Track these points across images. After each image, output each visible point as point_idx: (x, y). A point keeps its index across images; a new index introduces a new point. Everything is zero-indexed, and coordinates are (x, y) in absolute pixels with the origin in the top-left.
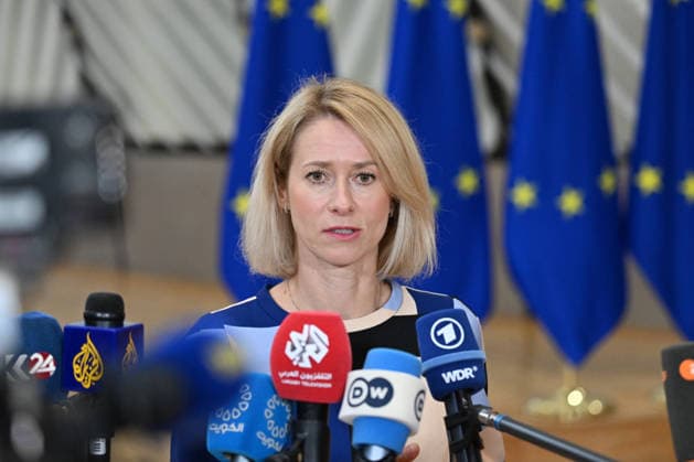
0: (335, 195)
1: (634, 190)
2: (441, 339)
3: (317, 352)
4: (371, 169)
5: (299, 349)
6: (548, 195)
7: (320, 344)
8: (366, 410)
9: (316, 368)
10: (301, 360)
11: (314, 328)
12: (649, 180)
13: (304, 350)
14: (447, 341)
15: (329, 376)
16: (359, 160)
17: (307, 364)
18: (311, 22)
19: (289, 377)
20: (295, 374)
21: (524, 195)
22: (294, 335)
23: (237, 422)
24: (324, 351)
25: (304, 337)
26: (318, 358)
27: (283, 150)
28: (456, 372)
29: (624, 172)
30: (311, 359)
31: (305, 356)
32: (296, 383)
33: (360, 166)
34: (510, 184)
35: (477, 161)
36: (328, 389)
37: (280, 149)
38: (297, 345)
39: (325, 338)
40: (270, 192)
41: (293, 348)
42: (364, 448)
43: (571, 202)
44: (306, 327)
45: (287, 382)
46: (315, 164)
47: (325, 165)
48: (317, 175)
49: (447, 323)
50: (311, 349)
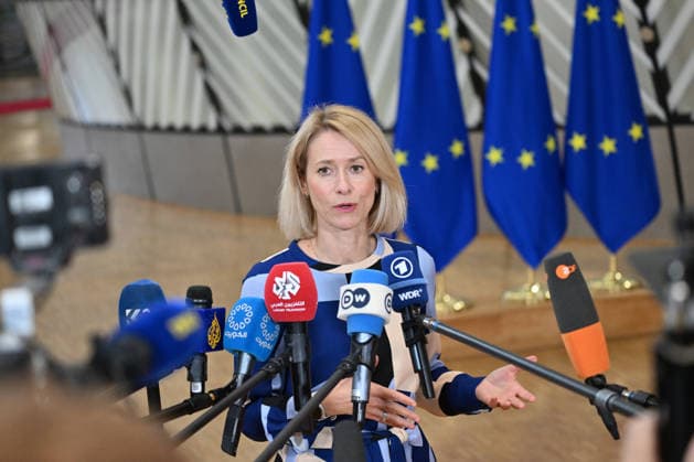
0: (338, 182)
1: (569, 148)
2: (398, 271)
3: (293, 288)
4: (361, 162)
5: (281, 288)
6: (511, 156)
7: (295, 284)
8: (354, 310)
9: (294, 298)
10: (283, 295)
11: (289, 274)
12: (578, 142)
13: (284, 287)
14: (402, 272)
15: (303, 303)
16: (352, 157)
17: (287, 297)
18: (350, 46)
19: (277, 307)
20: (281, 304)
21: (495, 156)
22: (277, 280)
23: (243, 331)
24: (298, 287)
25: (283, 280)
26: (294, 292)
27: (302, 156)
28: (408, 293)
29: (561, 135)
30: (289, 293)
31: (286, 292)
32: (282, 310)
33: (353, 160)
34: (486, 150)
35: (462, 132)
36: (303, 312)
37: (299, 155)
38: (280, 285)
39: (297, 279)
40: (295, 184)
41: (278, 288)
42: (356, 335)
43: (526, 159)
44: (284, 273)
45: (277, 310)
46: (323, 162)
47: (329, 162)
48: (324, 170)
49: (402, 260)
50: (289, 287)
